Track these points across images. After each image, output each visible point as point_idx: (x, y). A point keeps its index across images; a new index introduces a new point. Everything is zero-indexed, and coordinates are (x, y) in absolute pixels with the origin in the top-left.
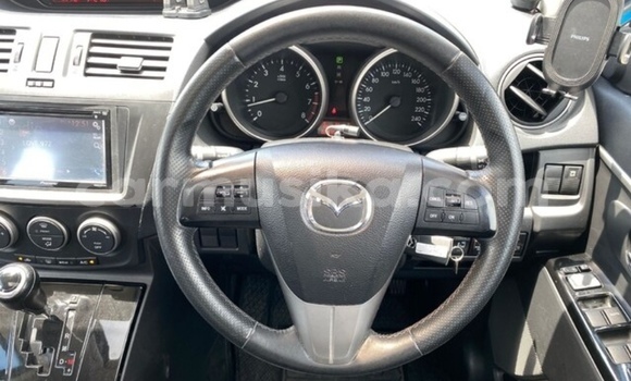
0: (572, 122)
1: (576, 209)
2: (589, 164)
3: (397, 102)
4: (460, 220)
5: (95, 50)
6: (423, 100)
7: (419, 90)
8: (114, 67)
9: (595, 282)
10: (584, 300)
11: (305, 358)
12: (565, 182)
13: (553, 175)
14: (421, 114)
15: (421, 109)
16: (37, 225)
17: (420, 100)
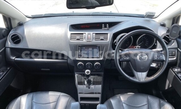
0: (173, 44)
1: (175, 58)
2: (176, 51)
3: (143, 42)
4: (160, 59)
5: (96, 36)
6: (147, 42)
7: (146, 40)
8: (100, 39)
9: (179, 70)
10: (178, 73)
11: (137, 81)
12: (173, 54)
13: (170, 53)
14: (147, 44)
15: (147, 43)
16: (88, 64)
17: (146, 42)
